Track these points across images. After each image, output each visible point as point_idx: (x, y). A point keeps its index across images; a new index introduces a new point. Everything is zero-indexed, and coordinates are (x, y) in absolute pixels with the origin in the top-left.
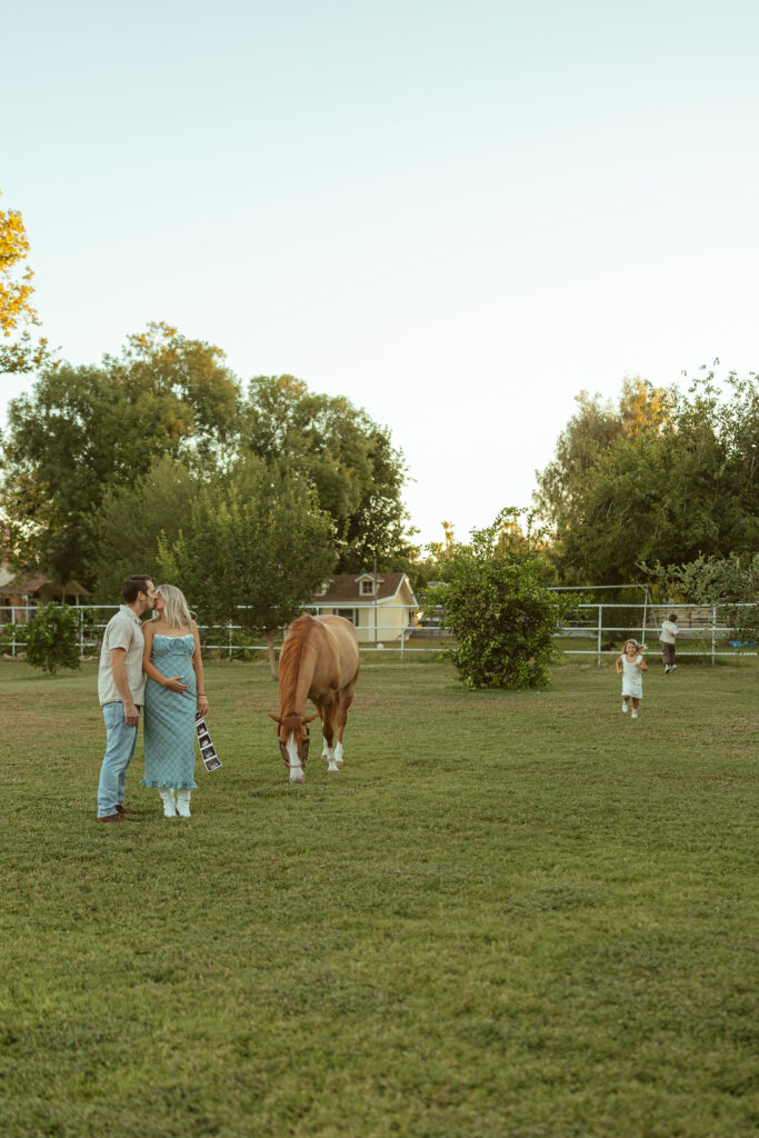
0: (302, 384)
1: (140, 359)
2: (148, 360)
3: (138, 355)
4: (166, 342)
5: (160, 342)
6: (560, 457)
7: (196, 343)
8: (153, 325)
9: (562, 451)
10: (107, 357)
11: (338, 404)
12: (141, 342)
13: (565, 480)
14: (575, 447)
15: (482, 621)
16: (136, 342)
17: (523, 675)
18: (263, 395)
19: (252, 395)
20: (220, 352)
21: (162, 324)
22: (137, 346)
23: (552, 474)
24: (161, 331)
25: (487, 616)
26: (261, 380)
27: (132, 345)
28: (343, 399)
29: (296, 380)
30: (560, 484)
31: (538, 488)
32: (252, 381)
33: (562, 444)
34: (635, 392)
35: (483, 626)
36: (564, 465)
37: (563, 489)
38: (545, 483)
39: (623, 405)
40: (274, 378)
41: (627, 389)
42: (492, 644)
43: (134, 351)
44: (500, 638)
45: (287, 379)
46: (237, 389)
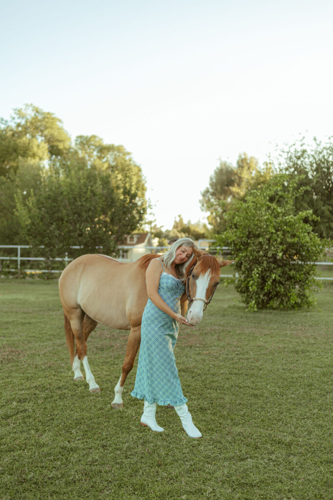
0: (101, 140)
1: (18, 121)
2: (23, 122)
3: (19, 118)
4: (32, 114)
5: (30, 114)
6: (211, 185)
7: (48, 113)
8: (27, 105)
9: (211, 182)
10: (2, 120)
11: (119, 149)
12: (19, 113)
13: (213, 194)
14: (217, 180)
15: (264, 258)
16: (17, 112)
17: (294, 299)
18: (82, 144)
19: (76, 144)
20: (60, 121)
21: (31, 105)
22: (17, 114)
23: (207, 191)
24: (31, 108)
25: (270, 254)
26: (81, 137)
27: (15, 113)
28: (122, 146)
29: (98, 138)
30: (210, 197)
31: (201, 198)
32: (77, 137)
33: (211, 179)
34: (243, 157)
35: (265, 262)
36: (212, 188)
37: (212, 198)
38: (204, 195)
39: (238, 163)
40: (87, 137)
41: (240, 157)
42: (273, 276)
43: (16, 116)
44: (279, 271)
45: (94, 137)
46: (69, 139)
